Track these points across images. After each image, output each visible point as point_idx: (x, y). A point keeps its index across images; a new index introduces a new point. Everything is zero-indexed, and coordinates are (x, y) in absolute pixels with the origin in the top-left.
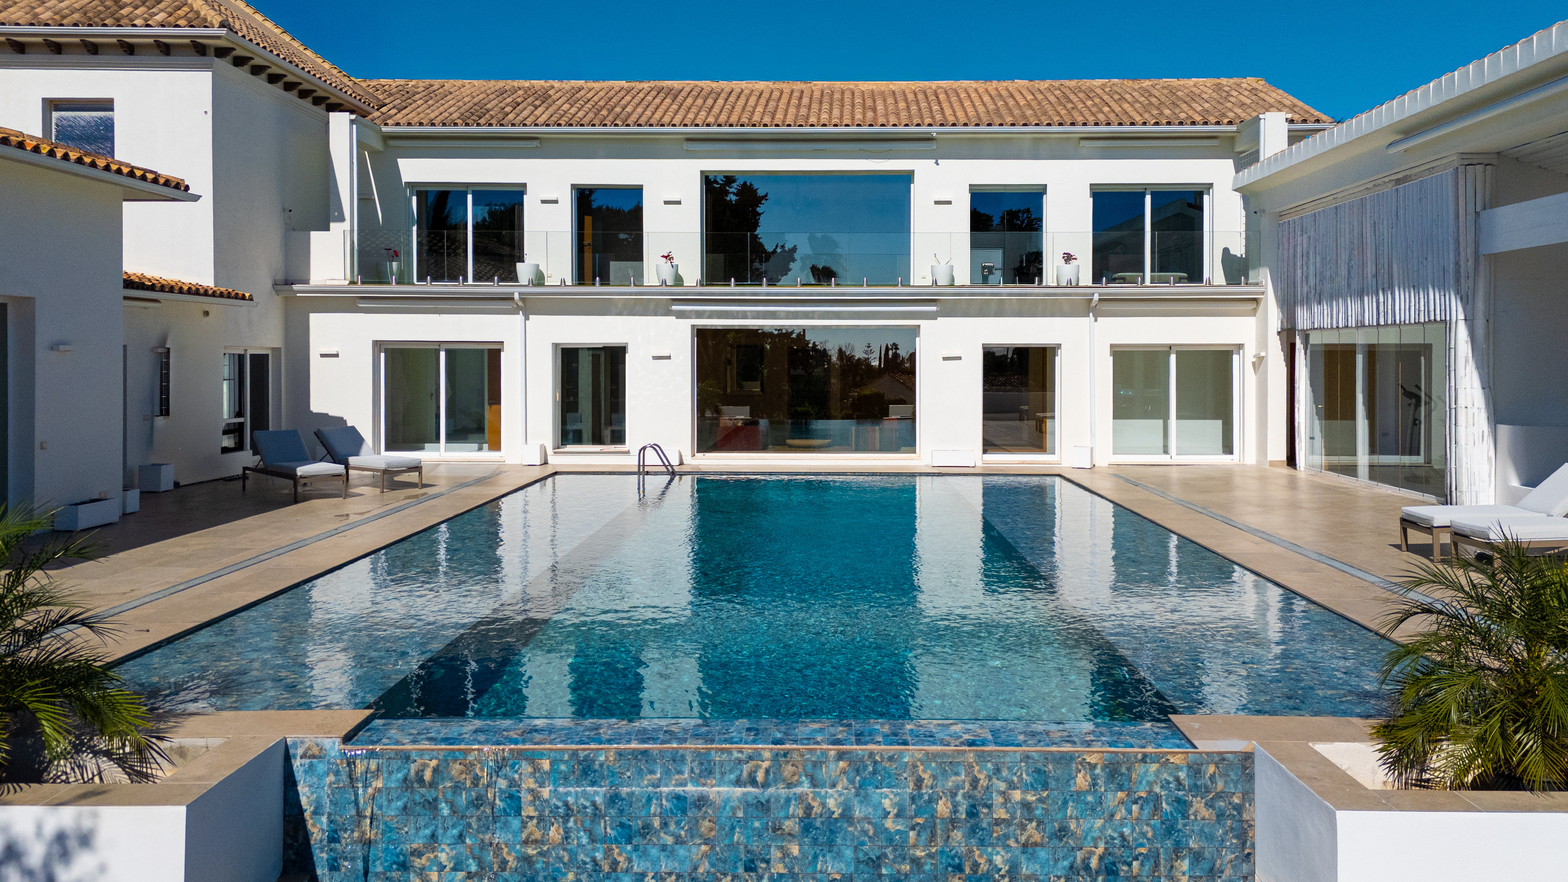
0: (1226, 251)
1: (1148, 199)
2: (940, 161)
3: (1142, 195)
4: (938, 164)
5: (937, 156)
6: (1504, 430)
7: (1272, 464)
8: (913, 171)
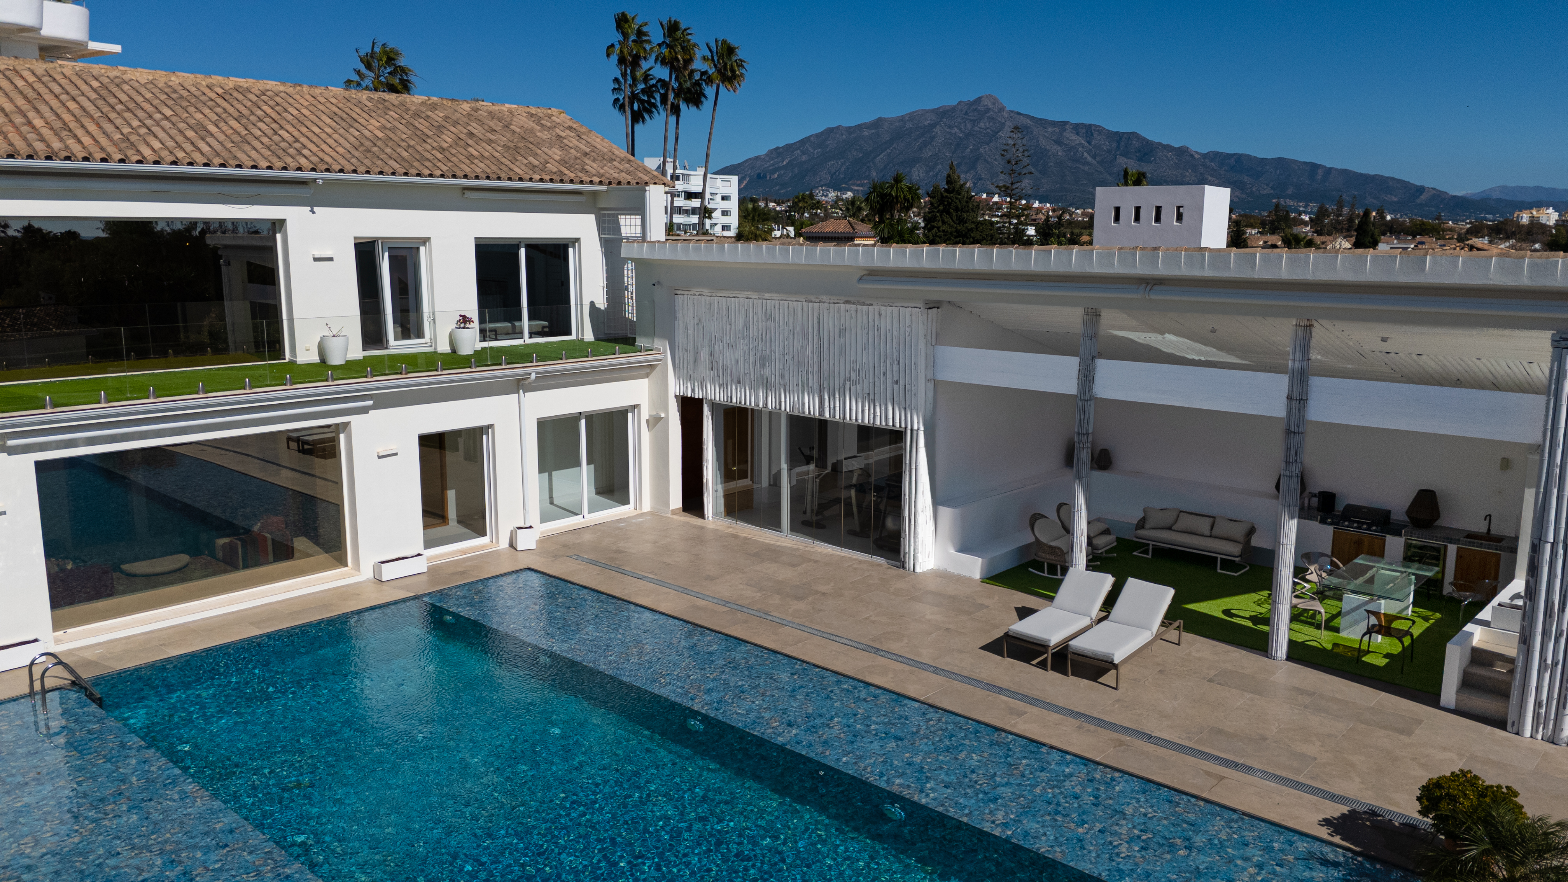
0: (592, 304)
1: (523, 252)
2: (315, 209)
3: (517, 247)
4: (314, 213)
5: (312, 203)
6: (946, 512)
7: (674, 512)
8: (285, 220)
